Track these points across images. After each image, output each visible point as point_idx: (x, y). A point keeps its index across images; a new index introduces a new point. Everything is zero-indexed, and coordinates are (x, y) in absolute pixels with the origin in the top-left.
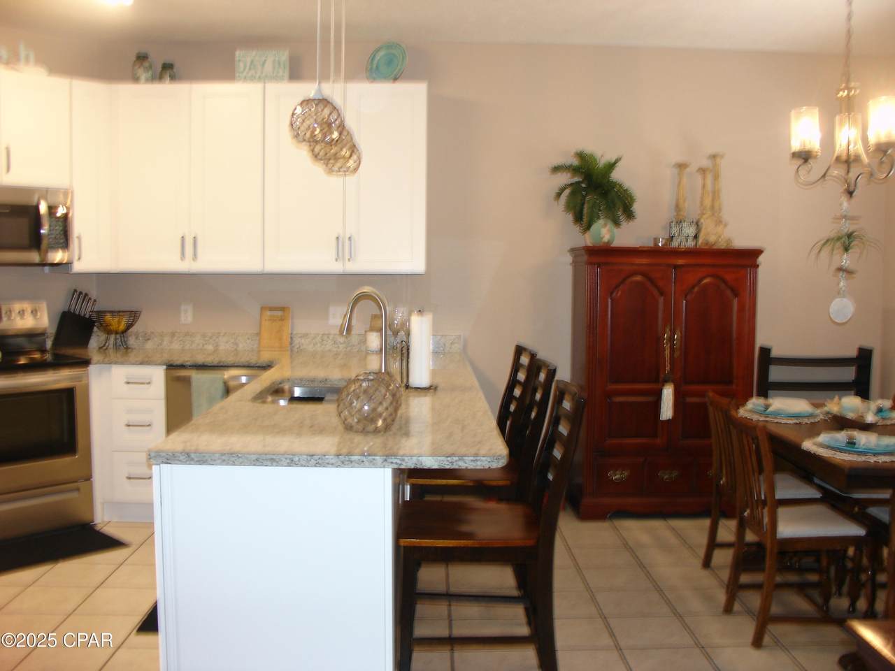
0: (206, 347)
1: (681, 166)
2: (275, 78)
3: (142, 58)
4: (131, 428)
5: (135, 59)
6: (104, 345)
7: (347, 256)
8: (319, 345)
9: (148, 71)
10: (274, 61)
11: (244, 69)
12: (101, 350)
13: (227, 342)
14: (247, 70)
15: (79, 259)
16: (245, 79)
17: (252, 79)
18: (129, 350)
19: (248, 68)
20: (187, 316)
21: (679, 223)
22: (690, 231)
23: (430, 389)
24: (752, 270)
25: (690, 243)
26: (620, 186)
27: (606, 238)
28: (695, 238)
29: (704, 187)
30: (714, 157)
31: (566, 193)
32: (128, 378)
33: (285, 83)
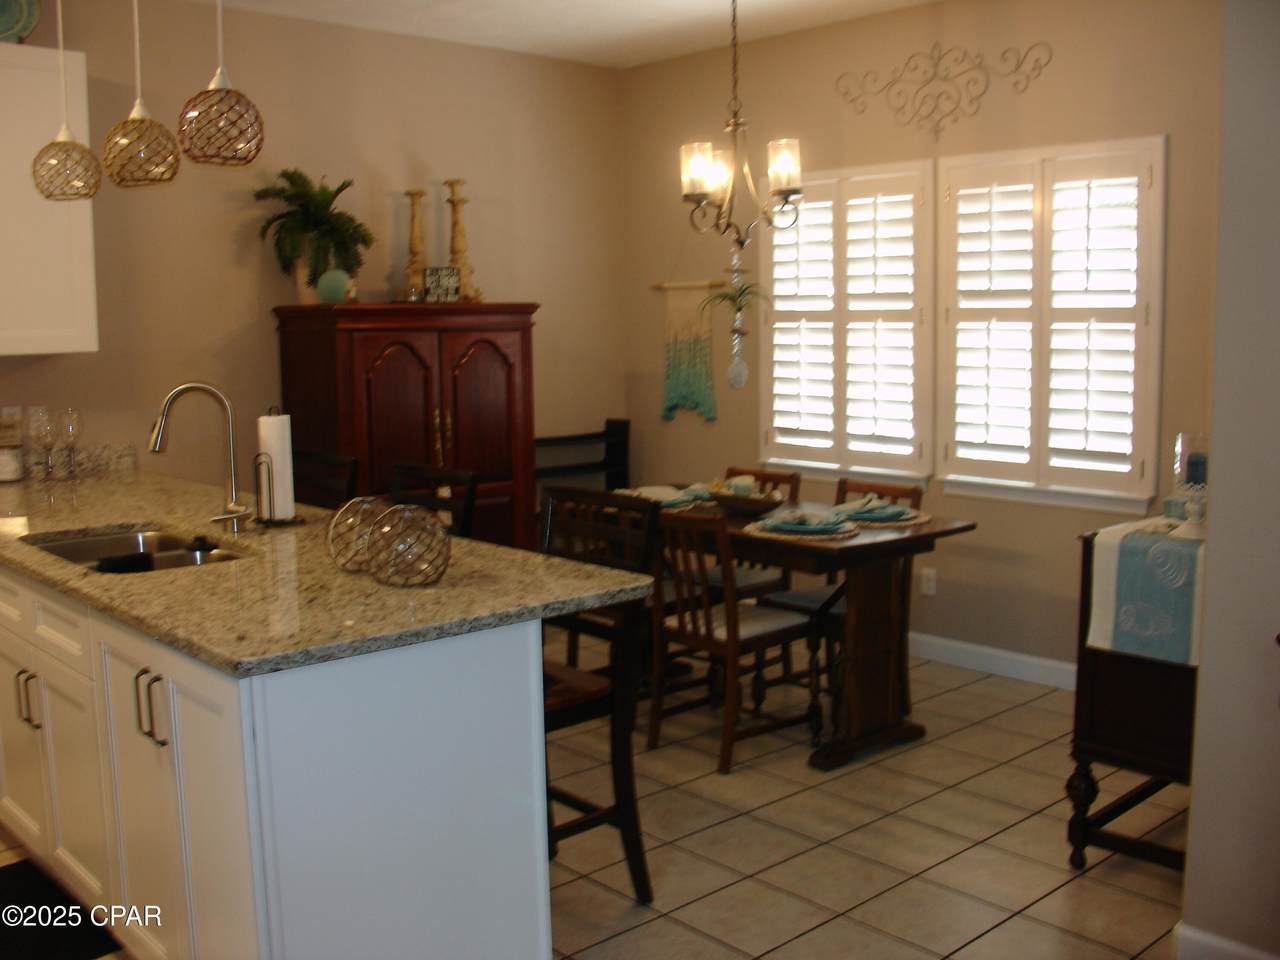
1: (414, 196)
21: (435, 271)
22: (450, 282)
23: (296, 522)
24: (526, 331)
25: (451, 299)
26: (351, 220)
27: (353, 294)
28: (457, 291)
29: (455, 224)
30: (451, 184)
31: (272, 231)
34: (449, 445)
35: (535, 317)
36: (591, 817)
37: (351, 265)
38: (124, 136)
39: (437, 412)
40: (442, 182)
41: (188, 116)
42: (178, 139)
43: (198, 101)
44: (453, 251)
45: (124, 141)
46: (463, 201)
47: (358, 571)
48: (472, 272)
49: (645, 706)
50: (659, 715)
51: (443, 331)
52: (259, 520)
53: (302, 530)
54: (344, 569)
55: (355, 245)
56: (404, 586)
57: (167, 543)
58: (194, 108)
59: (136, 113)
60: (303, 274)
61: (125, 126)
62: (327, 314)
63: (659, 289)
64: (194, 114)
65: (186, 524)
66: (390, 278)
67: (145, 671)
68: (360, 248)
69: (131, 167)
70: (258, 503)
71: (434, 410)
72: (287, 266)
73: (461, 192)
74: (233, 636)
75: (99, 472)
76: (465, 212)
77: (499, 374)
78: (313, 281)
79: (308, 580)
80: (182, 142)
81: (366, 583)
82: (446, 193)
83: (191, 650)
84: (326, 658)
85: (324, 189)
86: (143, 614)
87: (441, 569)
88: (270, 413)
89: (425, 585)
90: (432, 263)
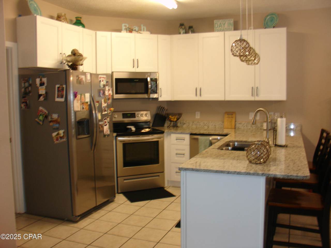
0: (205, 126)
2: (228, 30)
3: (182, 25)
4: (177, 155)
5: (179, 25)
6: (169, 126)
7: (255, 94)
8: (245, 127)
9: (184, 30)
10: (228, 23)
11: (217, 27)
12: (168, 128)
13: (212, 125)
14: (218, 27)
15: (161, 96)
16: (218, 31)
17: (220, 30)
18: (178, 127)
19: (219, 26)
20: (198, 116)
32: (177, 138)
33: (232, 31)
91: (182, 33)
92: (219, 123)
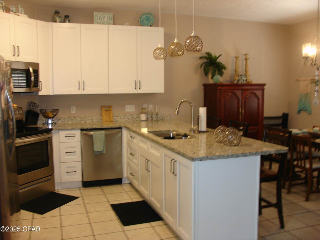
0: (82, 121)
1: (237, 58)
3: (57, 13)
4: (67, 153)
5: (54, 13)
7: (138, 87)
8: (123, 119)
9: (60, 18)
13: (90, 120)
15: (41, 90)
20: (73, 111)
21: (241, 76)
22: (244, 78)
23: (206, 132)
24: (263, 90)
25: (245, 82)
26: (221, 64)
27: (221, 81)
28: (246, 80)
29: (246, 64)
30: (246, 55)
31: (203, 66)
32: (66, 135)
33: (112, 25)
34: (243, 117)
35: (265, 87)
36: (269, 205)
37: (221, 74)
38: (173, 46)
39: (241, 109)
40: (243, 54)
41: (187, 42)
42: (184, 47)
43: (189, 38)
44: (246, 71)
45: (173, 47)
46: (248, 59)
47: (220, 142)
48: (250, 76)
49: (287, 183)
50: (291, 186)
51: (242, 90)
52: (198, 131)
53: (208, 133)
54: (217, 141)
55: (222, 69)
56: (230, 145)
57: (178, 135)
58: (188, 40)
59: (175, 41)
60: (210, 76)
61: (173, 44)
62: (216, 85)
63: (298, 80)
64: (188, 41)
65: (182, 131)
66: (230, 77)
67: (173, 160)
68: (223, 70)
69: (174, 52)
70: (198, 127)
71: (240, 109)
72: (206, 74)
73: (248, 57)
74: (192, 153)
75: (163, 119)
76: (249, 62)
77: (256, 101)
78: (212, 77)
79: (209, 143)
80: (185, 47)
81: (222, 144)
82: (244, 57)
83: (183, 155)
84: (212, 159)
85: (215, 57)
86: (174, 147)
87: (239, 142)
88: (202, 107)
89: (235, 146)
90: (240, 74)
91: (58, 21)
92: (97, 117)
